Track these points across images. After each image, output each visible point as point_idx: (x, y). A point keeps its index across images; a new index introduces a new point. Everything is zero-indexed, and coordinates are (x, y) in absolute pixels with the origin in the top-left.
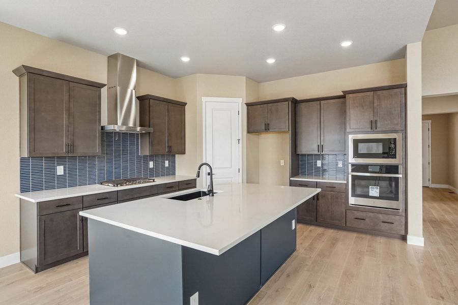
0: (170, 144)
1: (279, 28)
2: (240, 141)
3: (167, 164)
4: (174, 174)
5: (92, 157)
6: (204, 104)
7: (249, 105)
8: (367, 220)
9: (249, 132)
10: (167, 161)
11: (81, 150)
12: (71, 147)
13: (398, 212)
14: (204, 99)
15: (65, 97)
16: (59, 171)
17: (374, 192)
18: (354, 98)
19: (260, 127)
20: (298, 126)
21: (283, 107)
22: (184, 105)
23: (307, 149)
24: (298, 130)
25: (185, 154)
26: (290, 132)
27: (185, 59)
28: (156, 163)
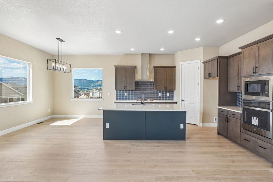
0: (166, 86)
1: (171, 32)
2: (199, 84)
3: (168, 94)
4: (173, 100)
5: (132, 91)
6: (181, 65)
7: (204, 63)
8: (251, 142)
9: (204, 79)
10: (169, 94)
11: (128, 88)
12: (126, 87)
13: (271, 141)
14: (181, 63)
15: (124, 73)
16: (126, 94)
17: (255, 121)
18: (246, 52)
19: (208, 76)
20: (229, 73)
21: (215, 63)
22: (175, 67)
23: (232, 88)
24: (229, 76)
25: (175, 90)
26: (218, 78)
27: (162, 49)
28: (162, 94)
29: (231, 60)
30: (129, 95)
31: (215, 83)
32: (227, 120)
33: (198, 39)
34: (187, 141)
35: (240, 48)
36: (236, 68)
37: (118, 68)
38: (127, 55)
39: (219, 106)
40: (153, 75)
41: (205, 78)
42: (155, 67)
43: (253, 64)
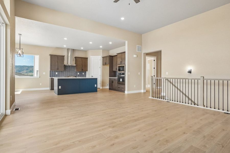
0: (82, 68)
1: (91, 43)
2: (101, 68)
3: (83, 74)
4: (86, 76)
5: (61, 71)
7: (103, 57)
8: (120, 88)
11: (60, 69)
12: (58, 69)
14: (91, 57)
15: (57, 59)
16: (57, 73)
17: (121, 80)
18: (119, 55)
19: (104, 64)
20: (113, 63)
21: (108, 58)
22: (87, 58)
23: (114, 70)
24: (113, 64)
25: (87, 71)
26: (109, 65)
27: (82, 48)
28: (80, 73)
29: (114, 57)
30: (59, 74)
31: (107, 67)
32: (112, 82)
33: (101, 47)
34: (98, 92)
35: (117, 54)
36: (116, 61)
37: (52, 56)
38: (58, 48)
39: (109, 77)
40: (74, 62)
41: (103, 65)
42: (75, 58)
43: (120, 60)
